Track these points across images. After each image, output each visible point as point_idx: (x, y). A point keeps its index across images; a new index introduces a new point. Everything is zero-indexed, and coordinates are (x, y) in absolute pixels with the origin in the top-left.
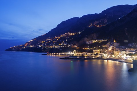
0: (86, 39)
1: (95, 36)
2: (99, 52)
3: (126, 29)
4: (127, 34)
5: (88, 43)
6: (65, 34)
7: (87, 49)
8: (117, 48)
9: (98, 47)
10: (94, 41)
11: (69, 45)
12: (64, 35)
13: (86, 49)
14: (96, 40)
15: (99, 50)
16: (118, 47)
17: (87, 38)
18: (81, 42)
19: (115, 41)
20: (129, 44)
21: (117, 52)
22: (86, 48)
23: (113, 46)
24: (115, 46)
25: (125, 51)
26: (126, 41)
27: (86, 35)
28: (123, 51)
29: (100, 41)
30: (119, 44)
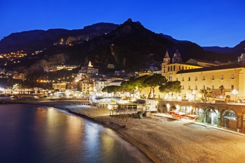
0: (44, 62)
1: (63, 60)
2: (62, 87)
3: (112, 45)
4: (113, 54)
5: (47, 70)
6: (10, 53)
7: (45, 81)
8: (91, 77)
9: (66, 78)
10: (59, 68)
11: (9, 73)
12: (7, 55)
13: (42, 81)
14: (63, 65)
15: (64, 84)
16: (93, 76)
17: (47, 60)
18: (34, 67)
19: (90, 65)
20: (116, 72)
21: (90, 85)
22: (43, 79)
23: (86, 73)
24: (89, 74)
25: (103, 82)
26: (111, 66)
27: (45, 56)
28: (100, 82)
29: (71, 68)
30: (98, 70)
